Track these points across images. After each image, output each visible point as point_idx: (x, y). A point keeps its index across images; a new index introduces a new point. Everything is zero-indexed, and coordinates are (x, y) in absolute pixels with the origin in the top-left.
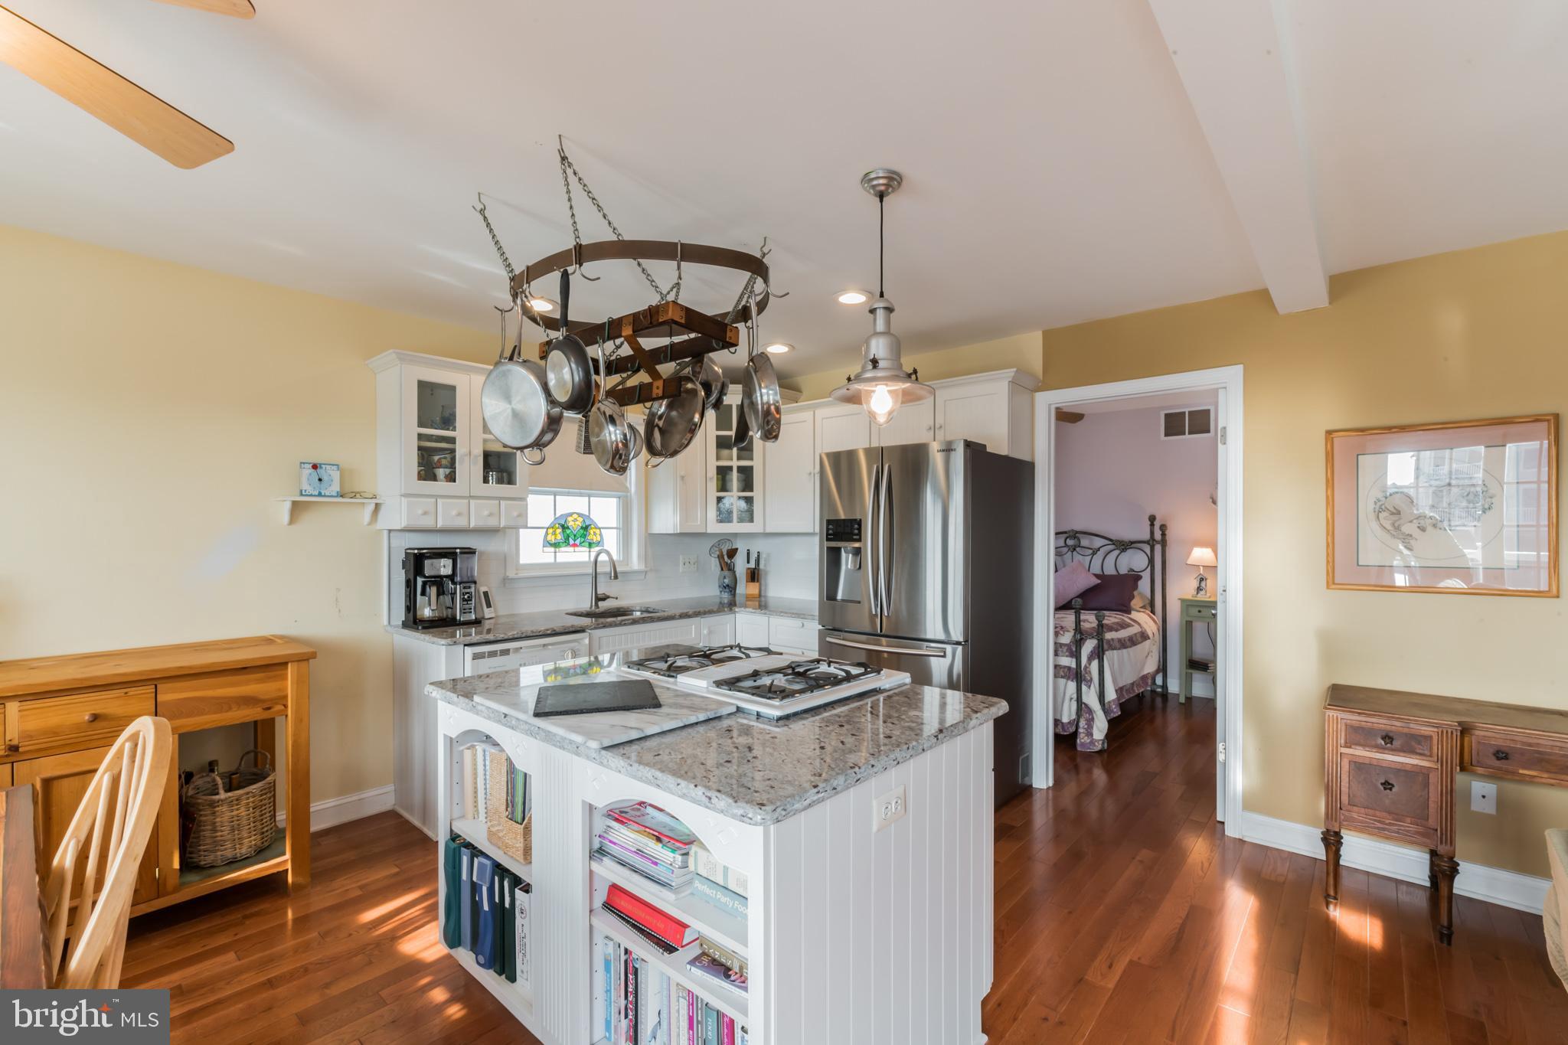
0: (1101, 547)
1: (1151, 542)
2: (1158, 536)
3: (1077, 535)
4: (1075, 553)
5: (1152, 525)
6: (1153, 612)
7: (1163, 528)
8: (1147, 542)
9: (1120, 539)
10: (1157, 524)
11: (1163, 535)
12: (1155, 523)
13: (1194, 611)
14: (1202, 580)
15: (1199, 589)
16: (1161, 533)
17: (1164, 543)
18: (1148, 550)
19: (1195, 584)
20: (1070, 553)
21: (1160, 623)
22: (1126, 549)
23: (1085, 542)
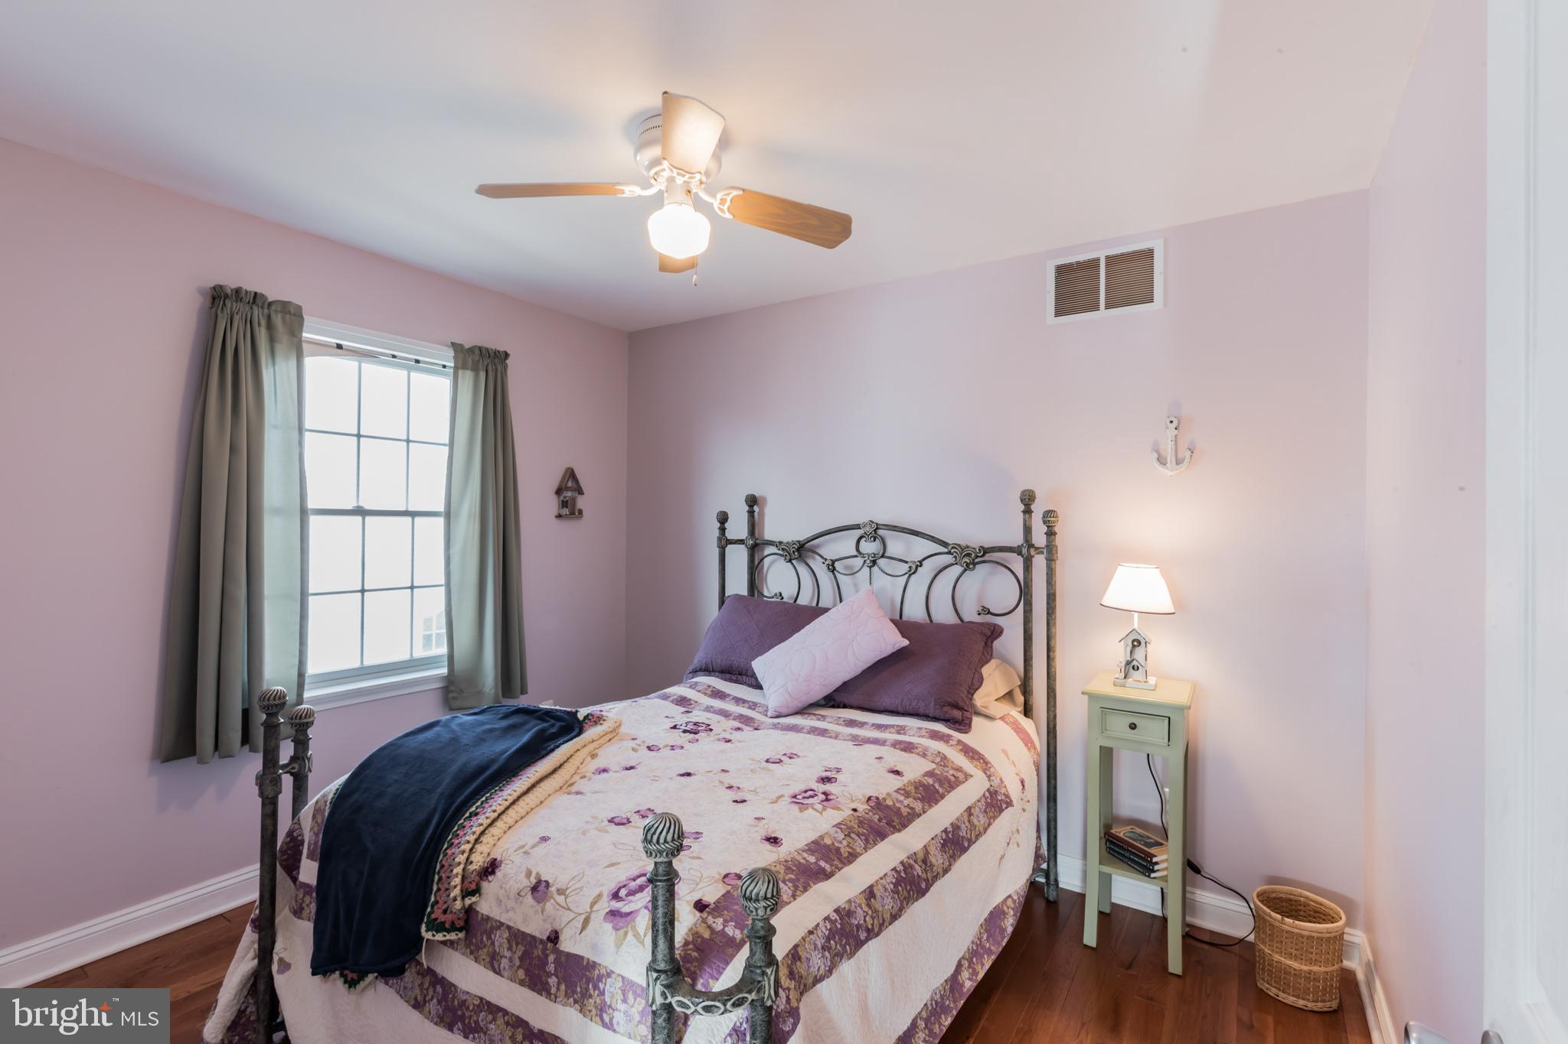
0: (925, 559)
1: (1026, 550)
2: (1039, 538)
3: (880, 532)
4: (875, 568)
5: (1028, 511)
6: (1027, 711)
7: (1049, 517)
8: (1017, 550)
9: (963, 544)
10: (1038, 509)
11: (1051, 533)
12: (1033, 507)
13: (1119, 725)
14: (1136, 643)
15: (1131, 666)
16: (1045, 529)
17: (1051, 551)
18: (1018, 565)
19: (1119, 653)
20: (866, 569)
21: (1040, 743)
22: (975, 564)
23: (897, 545)
